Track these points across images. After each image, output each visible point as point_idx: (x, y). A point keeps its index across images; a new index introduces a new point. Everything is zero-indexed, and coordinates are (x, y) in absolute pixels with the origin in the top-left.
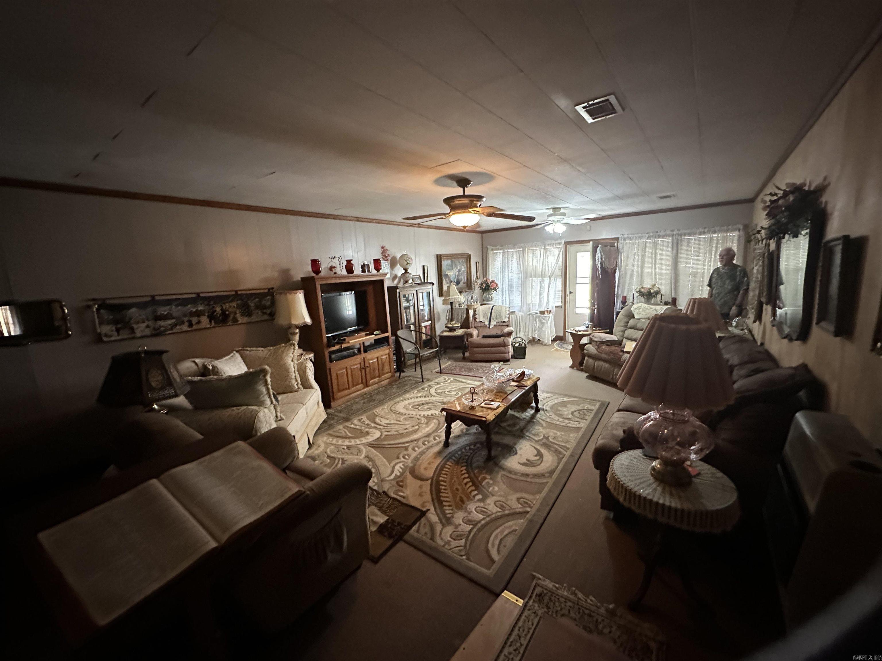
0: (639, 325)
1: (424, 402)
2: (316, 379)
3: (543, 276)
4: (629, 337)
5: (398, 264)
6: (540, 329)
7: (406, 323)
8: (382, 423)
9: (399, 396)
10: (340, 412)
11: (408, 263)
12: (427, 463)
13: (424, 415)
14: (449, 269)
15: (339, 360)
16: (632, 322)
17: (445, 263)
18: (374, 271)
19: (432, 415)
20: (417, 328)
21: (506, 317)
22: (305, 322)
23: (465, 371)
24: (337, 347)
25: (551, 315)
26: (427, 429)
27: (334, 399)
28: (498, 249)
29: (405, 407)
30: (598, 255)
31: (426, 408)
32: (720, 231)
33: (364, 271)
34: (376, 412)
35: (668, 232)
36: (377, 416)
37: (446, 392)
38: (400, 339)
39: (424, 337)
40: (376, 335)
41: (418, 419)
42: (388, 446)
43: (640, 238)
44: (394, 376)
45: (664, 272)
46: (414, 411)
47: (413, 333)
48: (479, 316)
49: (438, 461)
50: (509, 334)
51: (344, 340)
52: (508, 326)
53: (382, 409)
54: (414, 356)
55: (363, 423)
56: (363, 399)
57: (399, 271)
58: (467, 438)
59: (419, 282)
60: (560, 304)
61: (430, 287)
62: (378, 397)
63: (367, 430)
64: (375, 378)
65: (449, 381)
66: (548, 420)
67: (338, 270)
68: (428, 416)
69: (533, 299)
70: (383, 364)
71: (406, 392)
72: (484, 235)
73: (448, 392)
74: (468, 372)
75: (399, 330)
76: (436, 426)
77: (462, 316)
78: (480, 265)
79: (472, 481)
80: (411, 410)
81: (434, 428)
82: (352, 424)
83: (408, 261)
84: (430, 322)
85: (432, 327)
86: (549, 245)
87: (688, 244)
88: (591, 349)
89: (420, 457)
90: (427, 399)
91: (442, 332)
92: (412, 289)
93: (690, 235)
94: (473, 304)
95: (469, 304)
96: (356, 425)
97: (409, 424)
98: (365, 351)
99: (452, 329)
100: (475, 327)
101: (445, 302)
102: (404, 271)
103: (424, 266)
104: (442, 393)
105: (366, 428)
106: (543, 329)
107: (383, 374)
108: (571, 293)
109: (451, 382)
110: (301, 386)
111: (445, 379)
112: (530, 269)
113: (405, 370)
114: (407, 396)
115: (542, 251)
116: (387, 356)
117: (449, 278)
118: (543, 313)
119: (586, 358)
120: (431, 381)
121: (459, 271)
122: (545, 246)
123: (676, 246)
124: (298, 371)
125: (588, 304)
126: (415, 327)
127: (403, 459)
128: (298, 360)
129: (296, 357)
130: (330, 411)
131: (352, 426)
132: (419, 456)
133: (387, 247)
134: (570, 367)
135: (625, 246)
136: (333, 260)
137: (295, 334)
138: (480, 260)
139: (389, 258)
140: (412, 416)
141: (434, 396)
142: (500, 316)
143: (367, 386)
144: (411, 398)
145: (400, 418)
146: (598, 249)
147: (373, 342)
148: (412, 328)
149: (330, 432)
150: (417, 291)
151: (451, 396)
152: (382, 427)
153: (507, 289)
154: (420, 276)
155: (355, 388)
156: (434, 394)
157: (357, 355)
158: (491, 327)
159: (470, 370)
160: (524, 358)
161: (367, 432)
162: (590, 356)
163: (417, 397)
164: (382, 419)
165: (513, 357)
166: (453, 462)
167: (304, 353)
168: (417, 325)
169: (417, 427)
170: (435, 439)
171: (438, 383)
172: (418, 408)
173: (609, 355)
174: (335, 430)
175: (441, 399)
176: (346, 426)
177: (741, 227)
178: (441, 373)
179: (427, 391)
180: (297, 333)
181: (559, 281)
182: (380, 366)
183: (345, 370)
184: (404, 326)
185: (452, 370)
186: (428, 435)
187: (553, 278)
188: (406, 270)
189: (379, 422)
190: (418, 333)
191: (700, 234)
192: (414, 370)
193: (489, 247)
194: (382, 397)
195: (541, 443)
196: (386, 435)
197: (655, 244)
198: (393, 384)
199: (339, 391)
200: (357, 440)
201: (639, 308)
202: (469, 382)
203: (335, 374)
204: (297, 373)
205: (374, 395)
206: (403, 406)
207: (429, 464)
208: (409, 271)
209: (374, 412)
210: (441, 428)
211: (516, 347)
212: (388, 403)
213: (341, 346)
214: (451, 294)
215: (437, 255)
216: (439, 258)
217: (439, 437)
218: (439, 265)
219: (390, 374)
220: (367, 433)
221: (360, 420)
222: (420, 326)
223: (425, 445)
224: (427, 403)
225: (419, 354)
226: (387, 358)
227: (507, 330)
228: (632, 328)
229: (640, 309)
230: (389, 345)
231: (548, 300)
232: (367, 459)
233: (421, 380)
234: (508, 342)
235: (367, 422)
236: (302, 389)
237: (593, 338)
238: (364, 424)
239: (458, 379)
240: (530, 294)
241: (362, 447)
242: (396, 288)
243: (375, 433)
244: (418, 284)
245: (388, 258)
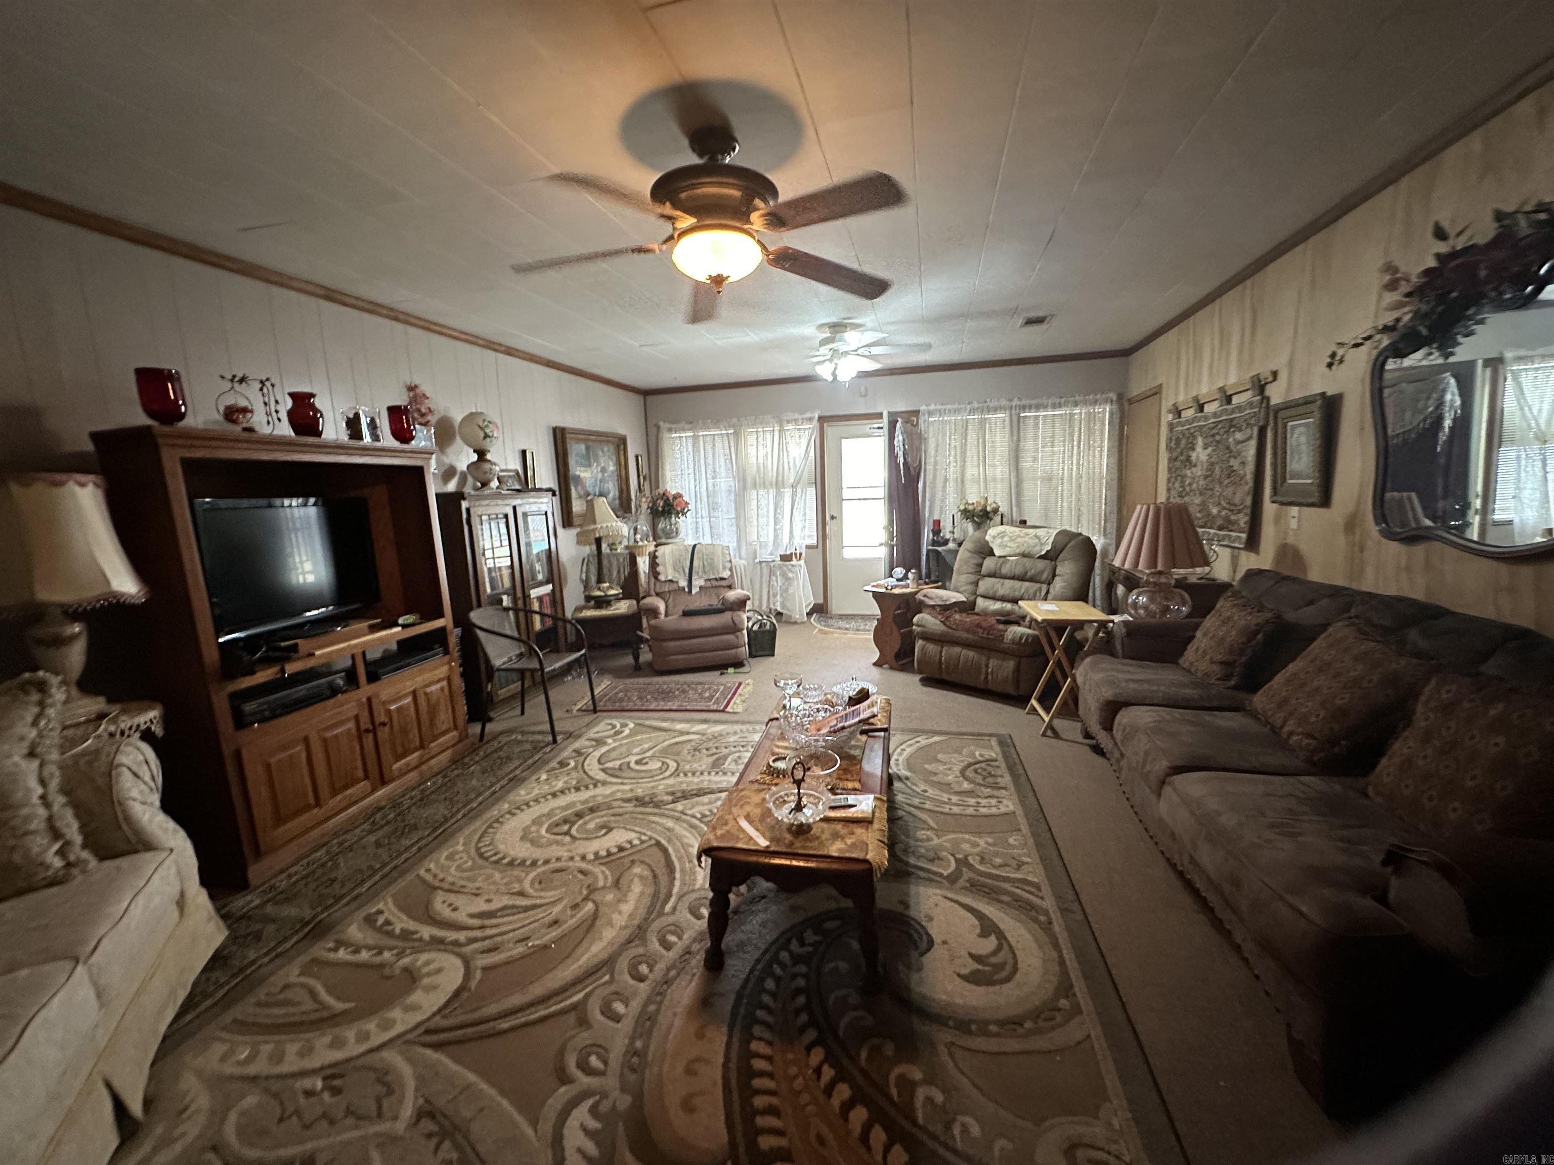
0: (1005, 570)
1: (579, 807)
2: (169, 806)
3: (779, 485)
4: (991, 593)
5: (458, 439)
6: (785, 590)
7: (489, 590)
8: (461, 917)
9: (497, 797)
10: (288, 897)
11: (486, 436)
12: (680, 1069)
13: (596, 854)
14: (582, 465)
15: (274, 716)
16: (989, 564)
17: (576, 450)
18: (388, 440)
19: (621, 849)
20: (520, 603)
21: (724, 568)
22: (116, 595)
23: (656, 699)
24: (263, 676)
25: (802, 562)
26: (627, 908)
27: (258, 854)
28: (684, 430)
29: (526, 837)
30: (899, 438)
31: (591, 825)
32: (1085, 403)
33: (356, 434)
34: (428, 870)
35: (1004, 402)
36: (436, 888)
37: (632, 765)
38: (480, 634)
39: (538, 625)
40: (404, 626)
41: (582, 872)
42: (505, 1025)
43: (956, 411)
44: (467, 736)
45: (999, 476)
46: (557, 843)
47: (511, 615)
48: (665, 566)
49: (718, 1039)
50: (741, 604)
51: (294, 648)
52: (730, 587)
53: (450, 857)
54: (515, 676)
55: (386, 930)
56: (370, 832)
57: (464, 458)
58: (761, 917)
59: (518, 487)
60: (813, 541)
61: (545, 500)
62: (425, 813)
63: (405, 961)
64: (406, 753)
65: (627, 731)
67: (259, 421)
68: (609, 854)
69: (761, 533)
70: (433, 710)
71: (516, 781)
72: (650, 399)
73: (638, 762)
74: (663, 699)
75: (471, 609)
76: (650, 890)
77: (619, 571)
78: (643, 462)
80: (550, 844)
81: (647, 901)
82: (340, 944)
83: (487, 431)
84: (550, 587)
85: (556, 598)
86: (788, 422)
87: (1036, 426)
88: (925, 620)
89: (646, 1046)
90: (584, 795)
91: (579, 609)
92: (500, 502)
93: (1038, 407)
94: (640, 544)
95: (632, 543)
96: (357, 951)
97: (559, 900)
98: (373, 677)
99: (602, 602)
100: (657, 594)
101: (581, 540)
102: (475, 457)
103: (524, 453)
104: (620, 769)
105: (401, 955)
106: (790, 591)
107: (435, 738)
108: (832, 518)
109: (633, 733)
110: (85, 855)
111: (614, 727)
112: (752, 471)
113: (492, 714)
114: (522, 793)
115: (777, 434)
116: (445, 683)
117: (584, 487)
118: (786, 558)
119: (919, 644)
120: (579, 737)
121: (603, 470)
122: (781, 424)
123: (1017, 427)
124: (65, 790)
125: (883, 537)
126: (515, 600)
127: (585, 1081)
128: (67, 744)
129: (54, 738)
130: (240, 903)
131: (342, 954)
132: (639, 1044)
133: (425, 388)
134: (875, 664)
135: (930, 425)
136: (236, 385)
137: (61, 642)
138: (642, 451)
139: (433, 419)
140: (558, 865)
141: (604, 783)
142: (712, 566)
143: (383, 781)
144: (536, 801)
145: (520, 881)
147: (394, 647)
148: (506, 601)
149: (244, 1010)
150: (514, 508)
151: (651, 775)
152: (462, 936)
153: (705, 513)
154: (518, 473)
155: (339, 797)
156: (601, 776)
157: (343, 692)
158: (694, 592)
159: (666, 695)
160: (773, 655)
161: (406, 970)
162: (927, 637)
163: (554, 795)
164: (459, 900)
165: (751, 655)
166: (767, 1035)
167: (115, 710)
168: (519, 594)
169: (590, 906)
170: (668, 946)
171: (599, 742)
172: (568, 833)
173: (974, 633)
174: (261, 994)
175: (625, 789)
176: (315, 961)
177: (1113, 396)
178: (595, 711)
179: (576, 767)
180: (74, 637)
181: (811, 493)
182: (425, 717)
183: (300, 748)
184: (483, 598)
185: (621, 700)
186: (639, 934)
187: (799, 490)
188: (481, 454)
189: (446, 913)
190: (521, 614)
191: (1054, 407)
192: (518, 711)
193: (661, 423)
194: (439, 810)
195: (963, 883)
196: (485, 969)
197: (982, 422)
198: (467, 760)
199: (279, 820)
200: (371, 1026)
201: (1002, 535)
202: (679, 726)
203: (260, 769)
204: (59, 801)
205: (409, 808)
206: (519, 834)
207: (690, 1071)
208: (489, 457)
209: (422, 872)
210: (669, 896)
211: (755, 632)
212: (467, 832)
213: (283, 671)
214: (598, 520)
215: (555, 430)
216: (559, 436)
217: (678, 931)
218: (561, 454)
219: (455, 733)
220: (411, 977)
221: (370, 920)
222: (526, 597)
223: (641, 979)
224: (592, 810)
225: (542, 668)
226: (442, 689)
227: (732, 595)
228: (992, 575)
229: (1003, 537)
230: (447, 652)
231: (791, 532)
232: (428, 1126)
233: (550, 738)
234: (742, 622)
235: (402, 922)
236: (93, 863)
237: (926, 599)
238: (391, 934)
239: (647, 723)
240: (755, 523)
241: (394, 1058)
242: (459, 496)
243: (439, 971)
244: (518, 491)
245: (429, 418)
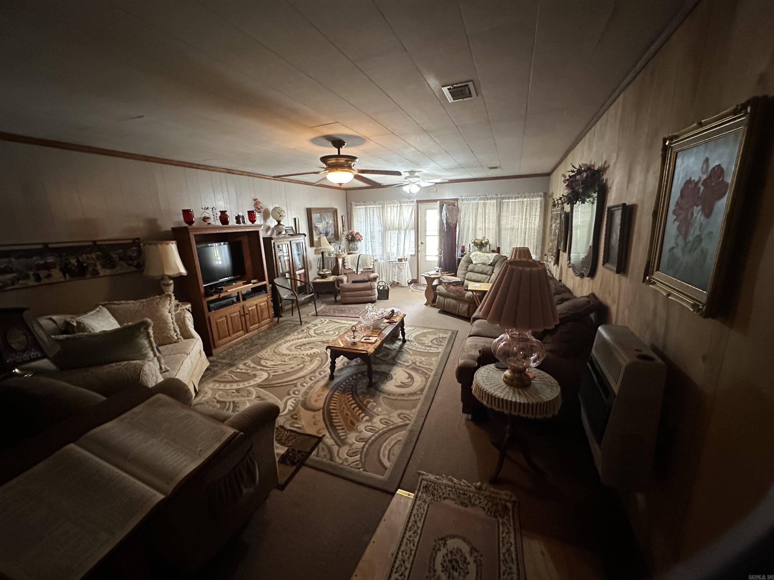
0: (476, 270)
1: (305, 342)
2: (196, 329)
3: (399, 229)
4: (469, 278)
5: (271, 216)
6: (399, 274)
7: (281, 272)
8: (268, 365)
9: (280, 338)
10: (223, 358)
11: (281, 216)
12: (316, 395)
13: (307, 354)
14: (318, 222)
15: (218, 309)
16: (471, 266)
17: (315, 216)
18: (249, 223)
19: (314, 353)
20: (292, 276)
21: (371, 264)
22: (180, 273)
23: (339, 313)
24: (215, 297)
25: (407, 262)
26: (312, 366)
27: (215, 347)
28: (361, 205)
29: (288, 349)
30: (444, 212)
31: (307, 347)
32: (529, 197)
33: (238, 222)
34: (260, 355)
35: (494, 196)
36: (261, 359)
37: (324, 332)
38: (278, 287)
39: (299, 284)
40: (253, 283)
41: (302, 358)
42: (277, 385)
43: (474, 199)
44: (273, 321)
45: (491, 227)
46: (297, 351)
47: (289, 280)
48: (348, 263)
49: (327, 392)
50: (375, 279)
51: (222, 289)
52: (373, 272)
53: (266, 352)
54: (290, 302)
55: (249, 366)
56: (243, 345)
57: (272, 223)
58: (348, 370)
59: (292, 233)
60: (413, 253)
61: (302, 238)
62: (259, 341)
63: (254, 372)
64: (254, 324)
65: (326, 322)
66: (414, 348)
67: (211, 221)
68: (311, 354)
69: (392, 249)
70: (262, 311)
71: (287, 334)
72: (348, 192)
73: (326, 332)
74: (341, 313)
75: (275, 278)
76: (320, 363)
77: (331, 264)
78: (345, 219)
79: (358, 405)
80: (294, 351)
81: (318, 365)
82: (237, 368)
83: (281, 214)
84: (304, 270)
85: (306, 275)
86: (404, 203)
87: (508, 205)
88: (441, 288)
89: (309, 391)
90: (307, 339)
91: (315, 279)
92: (285, 240)
93: (509, 198)
94: (341, 253)
95: (337, 253)
96: (242, 370)
97: (294, 363)
98: (244, 299)
99: (323, 276)
100: (345, 274)
101: (316, 252)
102: (277, 223)
103: (295, 219)
104: (320, 333)
105: (253, 371)
106: (401, 274)
107: (263, 320)
108: (422, 243)
109: (328, 323)
110: (181, 337)
111: (322, 321)
112: (389, 223)
113: (282, 315)
114: (288, 338)
115: (399, 207)
116: (266, 303)
117: (319, 231)
118: (400, 260)
119: (438, 296)
120: (309, 323)
121: (327, 223)
122: (400, 203)
123: (500, 206)
124: (176, 322)
125: (437, 253)
126: (290, 275)
127: (293, 395)
128: (175, 311)
129: (173, 308)
130: (211, 358)
131: (238, 370)
132: (308, 391)
133: (260, 199)
134: (425, 304)
135: (462, 205)
136: (206, 210)
137: (168, 285)
138: (345, 214)
139: (262, 210)
140: (296, 356)
141: (314, 337)
142: (366, 264)
143: (247, 332)
144: (293, 340)
145: (284, 359)
146: (444, 207)
147: (250, 290)
148: (287, 275)
149: (216, 378)
150: (290, 241)
151: (329, 335)
152: (268, 369)
153: (369, 240)
154: (292, 228)
155: (235, 335)
156: (314, 335)
157: (236, 303)
158: (358, 273)
159: (342, 311)
160: (388, 299)
161: (254, 374)
162: (441, 295)
163: (298, 339)
164: (267, 361)
165: (379, 298)
166: (339, 392)
167: (181, 304)
168: (292, 273)
169: (302, 365)
170: (320, 374)
171: (316, 325)
172: (300, 349)
173: (456, 294)
174: (220, 376)
175: (320, 338)
176: (231, 371)
177: (542, 194)
178: (317, 315)
179: (306, 332)
180: (171, 284)
181: (413, 233)
182: (260, 314)
183: (224, 318)
184: (279, 274)
185: (327, 312)
186: (314, 372)
187: (407, 231)
188: (279, 222)
189: (264, 364)
190: (293, 281)
191: (515, 198)
192: (291, 314)
193: (352, 203)
194: (263, 341)
195: (410, 367)
196: (273, 375)
197: (485, 204)
198: (273, 328)
199: (220, 338)
200: (246, 383)
201: (476, 255)
202: (343, 322)
203: (215, 323)
204: (175, 324)
205: (255, 340)
206: (286, 348)
207: (318, 396)
208: (282, 223)
209: (258, 355)
210: (324, 364)
211: (381, 290)
212: (271, 347)
213: (220, 296)
214: (322, 245)
215: (307, 209)
216: (309, 211)
217: (324, 372)
218: (309, 218)
219: (269, 319)
220: (255, 376)
221: (245, 364)
222: (294, 274)
223: (311, 380)
224: (308, 343)
225: (297, 300)
226: (265, 304)
227: (372, 275)
228: (471, 271)
229: (476, 256)
230: (266, 292)
231: (404, 249)
232: (258, 399)
233: (300, 323)
234: (375, 286)
235: (252, 365)
236: (183, 339)
237: (443, 280)
238: (250, 367)
239: (333, 320)
240: (389, 245)
241: (251, 389)
242: (271, 238)
243: (262, 375)
244: (292, 235)
245: (261, 210)
